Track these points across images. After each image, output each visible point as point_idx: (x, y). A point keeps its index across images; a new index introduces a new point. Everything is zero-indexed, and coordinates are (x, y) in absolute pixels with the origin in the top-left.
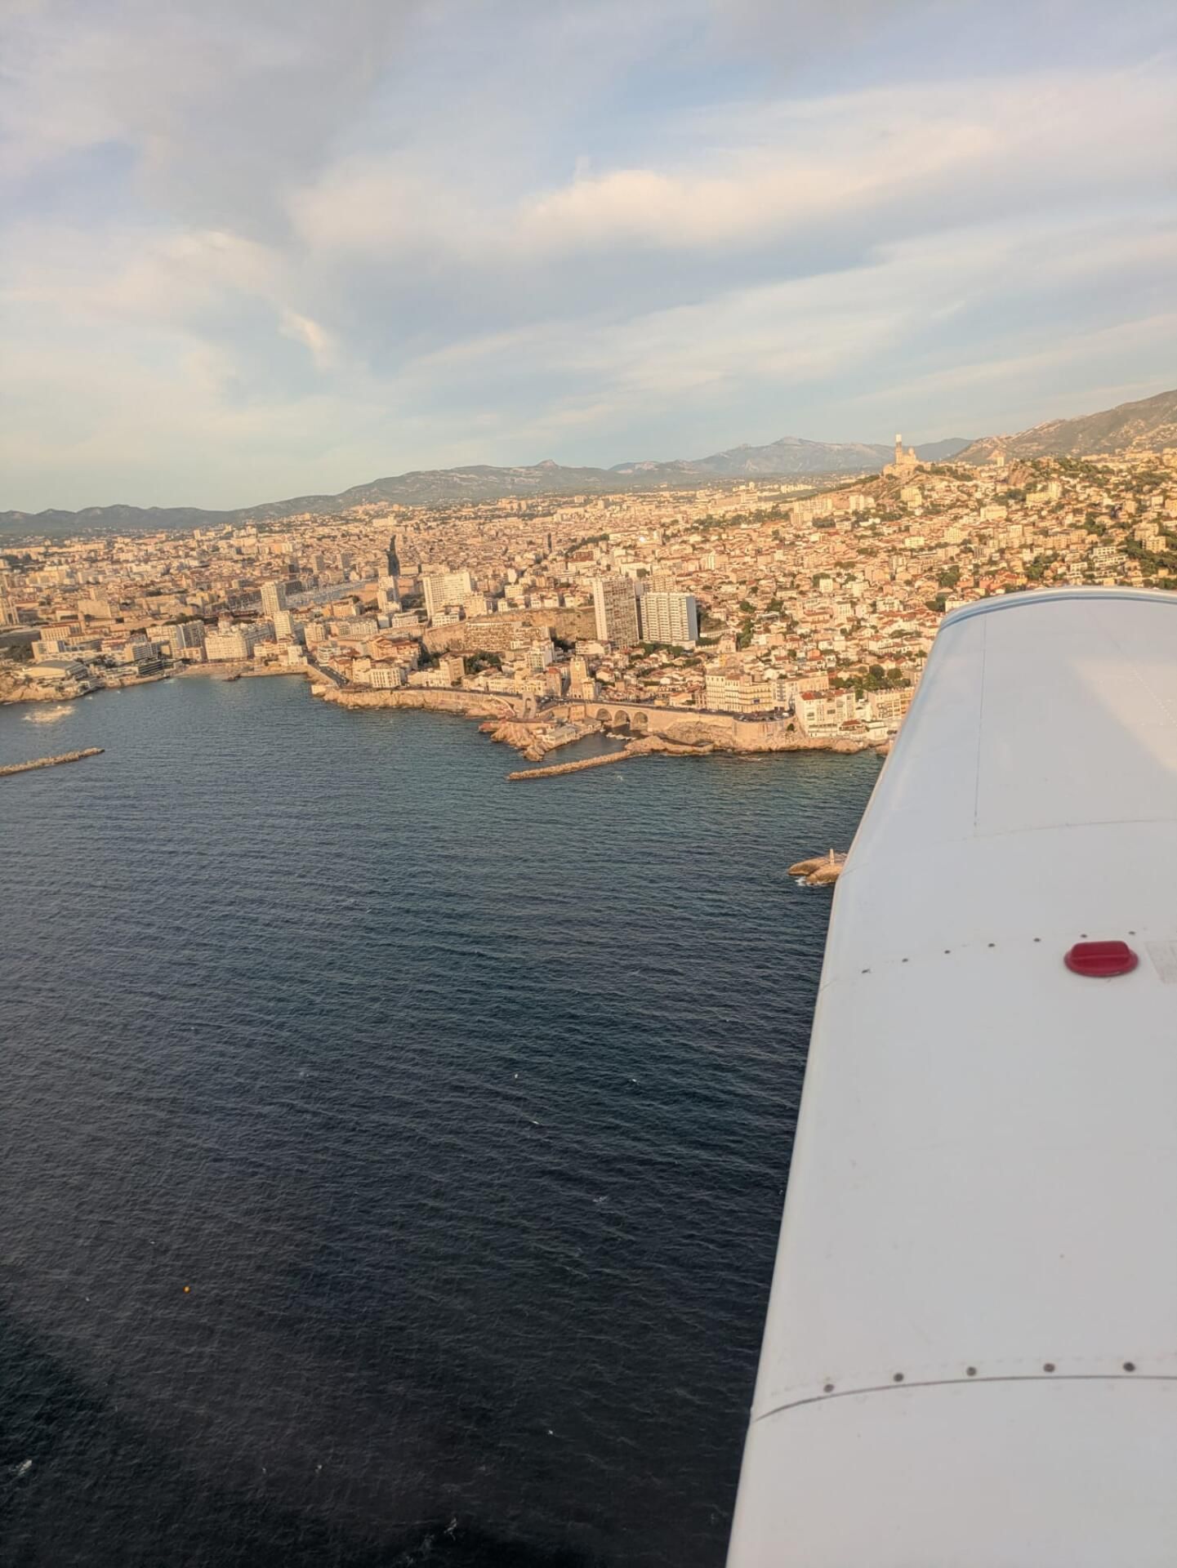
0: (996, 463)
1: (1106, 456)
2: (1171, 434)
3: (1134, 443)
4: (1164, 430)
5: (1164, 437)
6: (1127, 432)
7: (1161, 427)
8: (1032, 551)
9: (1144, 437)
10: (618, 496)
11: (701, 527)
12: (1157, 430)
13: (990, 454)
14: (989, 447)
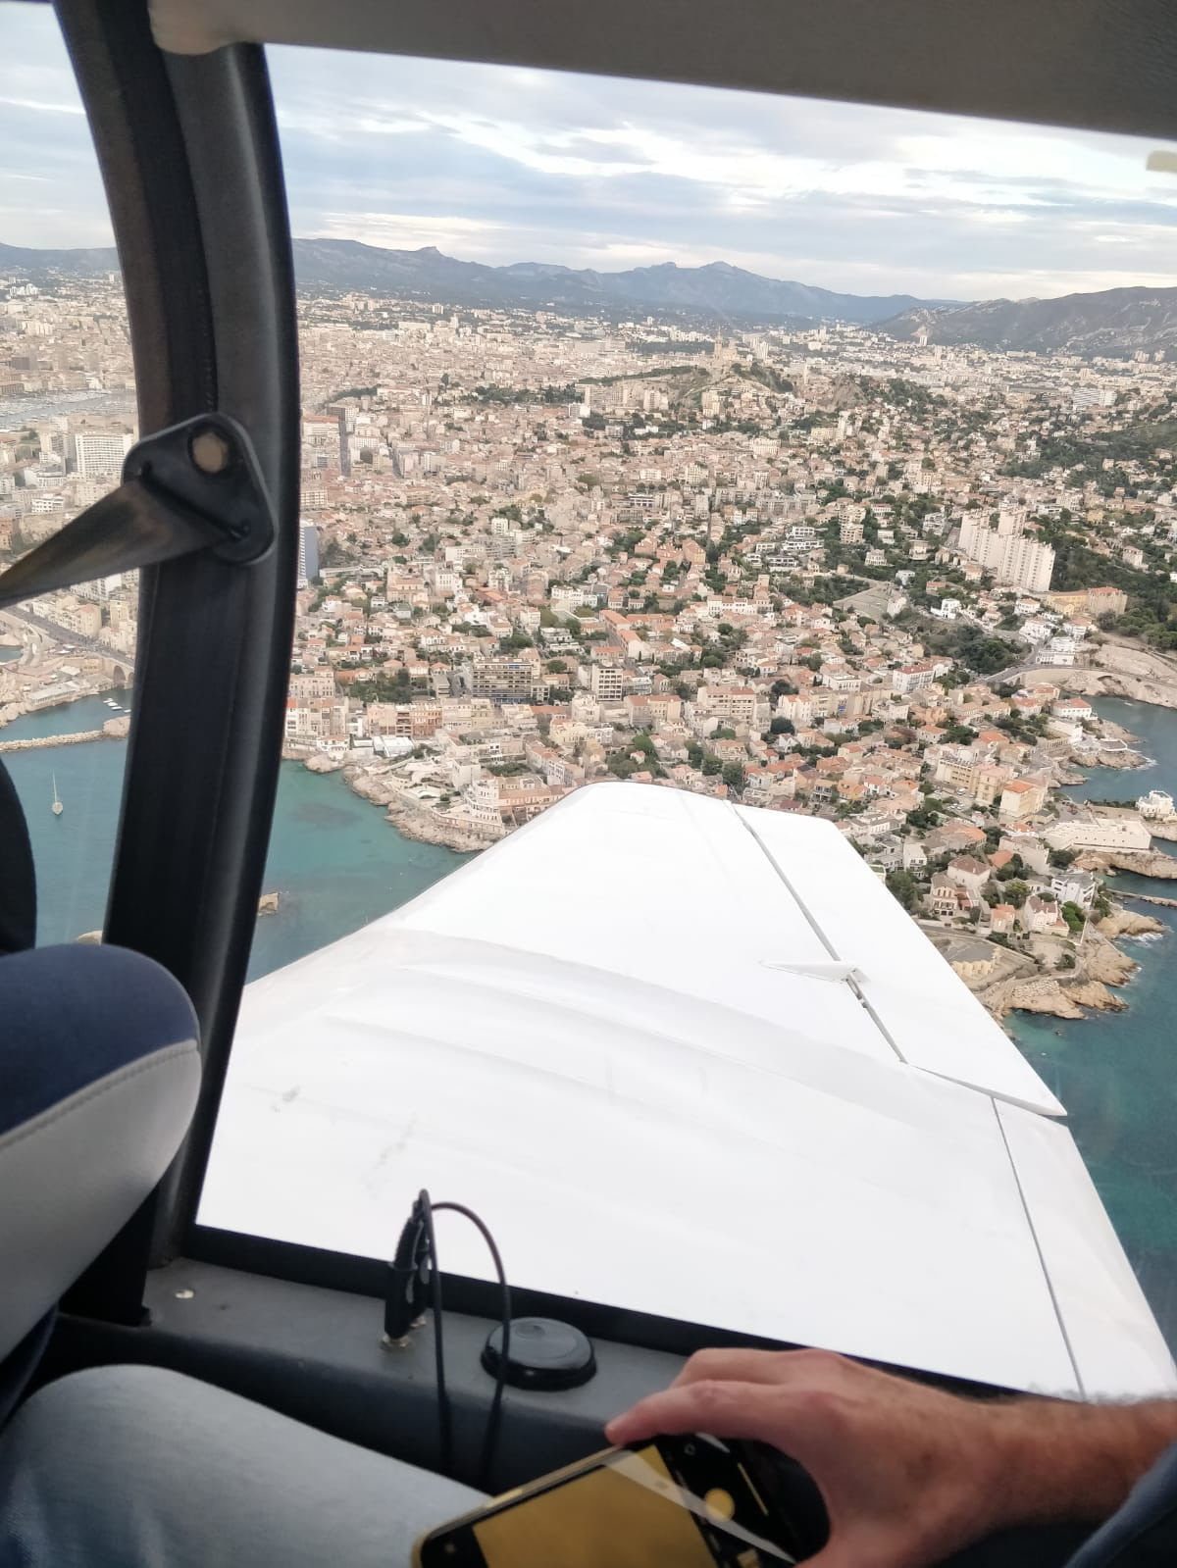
0: (917, 341)
1: (1033, 354)
2: (1109, 340)
3: (1068, 345)
4: (1104, 334)
5: (1101, 341)
6: (1066, 328)
7: (1102, 329)
8: (744, 513)
9: (1081, 339)
10: (486, 311)
11: (481, 398)
12: (1097, 332)
13: (916, 329)
14: (917, 320)
